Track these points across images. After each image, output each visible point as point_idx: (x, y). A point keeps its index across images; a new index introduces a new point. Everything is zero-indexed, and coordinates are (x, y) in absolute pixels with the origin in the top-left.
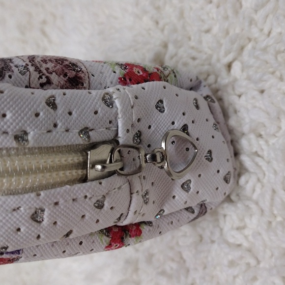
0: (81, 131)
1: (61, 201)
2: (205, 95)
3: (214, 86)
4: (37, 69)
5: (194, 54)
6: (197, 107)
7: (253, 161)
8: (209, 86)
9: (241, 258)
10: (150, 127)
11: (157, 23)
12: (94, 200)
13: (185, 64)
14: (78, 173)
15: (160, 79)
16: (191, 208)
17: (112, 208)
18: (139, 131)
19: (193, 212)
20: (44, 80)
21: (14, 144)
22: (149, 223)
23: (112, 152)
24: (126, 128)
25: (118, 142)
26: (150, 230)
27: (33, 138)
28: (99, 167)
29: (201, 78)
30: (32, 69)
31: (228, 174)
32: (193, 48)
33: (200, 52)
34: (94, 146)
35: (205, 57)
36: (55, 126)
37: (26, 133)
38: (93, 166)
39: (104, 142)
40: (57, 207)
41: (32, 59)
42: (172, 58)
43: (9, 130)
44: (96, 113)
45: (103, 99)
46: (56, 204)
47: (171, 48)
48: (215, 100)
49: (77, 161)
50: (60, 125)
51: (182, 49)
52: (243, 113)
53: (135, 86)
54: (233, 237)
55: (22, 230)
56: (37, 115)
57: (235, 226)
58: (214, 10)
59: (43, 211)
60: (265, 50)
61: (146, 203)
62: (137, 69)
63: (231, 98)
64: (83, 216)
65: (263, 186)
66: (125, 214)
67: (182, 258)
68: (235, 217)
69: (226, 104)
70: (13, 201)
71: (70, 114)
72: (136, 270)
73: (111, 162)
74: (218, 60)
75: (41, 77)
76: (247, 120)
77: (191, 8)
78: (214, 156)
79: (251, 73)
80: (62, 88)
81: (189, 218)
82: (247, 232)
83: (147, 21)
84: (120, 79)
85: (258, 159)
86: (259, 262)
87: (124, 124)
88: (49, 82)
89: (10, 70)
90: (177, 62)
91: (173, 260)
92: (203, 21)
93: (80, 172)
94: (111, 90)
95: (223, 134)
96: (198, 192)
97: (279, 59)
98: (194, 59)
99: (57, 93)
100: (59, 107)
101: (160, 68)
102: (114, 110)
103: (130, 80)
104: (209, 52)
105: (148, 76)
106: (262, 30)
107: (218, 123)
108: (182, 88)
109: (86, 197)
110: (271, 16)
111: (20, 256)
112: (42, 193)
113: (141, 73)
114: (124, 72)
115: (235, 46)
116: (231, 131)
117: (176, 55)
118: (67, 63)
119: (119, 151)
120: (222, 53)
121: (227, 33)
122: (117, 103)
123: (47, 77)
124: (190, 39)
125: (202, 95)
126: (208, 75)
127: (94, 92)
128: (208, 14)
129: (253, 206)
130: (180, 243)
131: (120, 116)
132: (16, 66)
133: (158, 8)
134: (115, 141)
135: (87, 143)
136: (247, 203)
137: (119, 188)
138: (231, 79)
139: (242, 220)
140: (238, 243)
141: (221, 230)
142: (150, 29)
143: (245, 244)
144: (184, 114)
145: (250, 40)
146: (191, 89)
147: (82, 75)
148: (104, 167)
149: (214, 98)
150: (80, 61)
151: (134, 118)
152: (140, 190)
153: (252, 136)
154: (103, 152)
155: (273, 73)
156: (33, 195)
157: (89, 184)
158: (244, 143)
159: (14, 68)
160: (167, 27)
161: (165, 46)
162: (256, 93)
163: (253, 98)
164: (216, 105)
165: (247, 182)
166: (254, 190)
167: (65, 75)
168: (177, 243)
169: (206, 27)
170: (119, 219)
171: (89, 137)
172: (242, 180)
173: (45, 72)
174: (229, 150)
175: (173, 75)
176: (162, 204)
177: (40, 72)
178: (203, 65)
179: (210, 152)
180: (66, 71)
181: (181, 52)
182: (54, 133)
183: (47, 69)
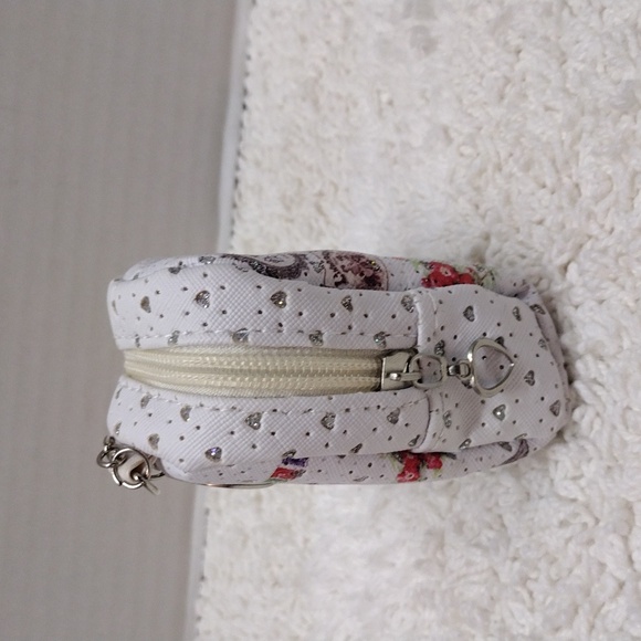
0: (377, 336)
1: (353, 408)
2: (532, 304)
3: (546, 293)
4: (333, 267)
5: (523, 251)
6: (518, 318)
7: (590, 389)
8: (540, 292)
9: (576, 515)
10: (455, 337)
11: (477, 207)
12: (388, 412)
13: (512, 264)
14: (371, 381)
15: (472, 281)
16: (507, 443)
17: (407, 425)
18: (443, 341)
19: (510, 450)
20: (339, 279)
21: (309, 344)
22: (452, 456)
23: (409, 361)
24: (427, 336)
25: (416, 352)
26: (452, 464)
27: (327, 338)
28: (395, 376)
29: (530, 282)
30: (327, 266)
31: (556, 403)
32: (521, 243)
33: (531, 248)
34: (390, 353)
35: (534, 255)
36: (350, 328)
37: (320, 333)
38: (388, 375)
39: (400, 350)
40: (348, 414)
41: (326, 254)
42: (495, 254)
43: (304, 329)
44: (394, 317)
45: (403, 302)
46: (348, 410)
47: (494, 242)
48: (545, 310)
49: (371, 368)
50: (354, 327)
51: (507, 244)
52: (579, 329)
53: (440, 289)
54: (566, 488)
55: (311, 435)
56: (333, 315)
57: (569, 475)
58: (548, 197)
59: (334, 417)
60: (604, 251)
61: (448, 427)
62: (445, 269)
63: (566, 310)
64: (375, 429)
65: (603, 422)
66: (422, 437)
67: (503, 525)
68: (568, 464)
69: (560, 317)
70: (304, 402)
71: (366, 316)
72: (441, 546)
73: (408, 371)
74: (550, 261)
75: (336, 276)
76: (584, 337)
77: (520, 192)
78: (536, 378)
79: (587, 278)
80: (357, 288)
81: (503, 456)
82: (583, 482)
83: (463, 205)
84: (424, 279)
85: (597, 388)
86: (597, 521)
87: (424, 332)
88: (344, 281)
89: (305, 267)
90: (501, 260)
91: (491, 528)
92: (533, 209)
93: (373, 379)
94: (412, 292)
95: (553, 354)
96: (514, 422)
97: (621, 263)
98: (523, 257)
99: (353, 293)
100: (355, 308)
101: (474, 268)
102: (414, 314)
103: (436, 281)
104: (541, 250)
105: (458, 278)
106: (602, 226)
107: (548, 340)
108: (502, 294)
109: (379, 407)
110: (613, 210)
111: (304, 469)
112: (334, 397)
113: (450, 274)
114: (429, 272)
115: (570, 244)
116: (565, 352)
117: (499, 251)
118: (363, 260)
119: (418, 362)
120: (555, 251)
121: (563, 227)
122: (418, 307)
123: (343, 276)
124: (518, 230)
125: (527, 304)
126: (541, 279)
127: (392, 294)
128: (540, 201)
129: (589, 447)
130: (501, 503)
131: (420, 321)
132: (312, 263)
133: (477, 189)
134: (412, 350)
135: (382, 349)
136: (582, 442)
137: (416, 403)
138: (565, 285)
139: (578, 467)
140: (572, 497)
141: (552, 480)
142: (468, 215)
143: (581, 498)
144: (499, 325)
145: (590, 237)
146: (516, 296)
147: (380, 275)
148: (399, 376)
149: (544, 308)
150: (378, 258)
151: (437, 326)
152: (440, 409)
153: (589, 358)
154: (399, 361)
155: (614, 280)
156: (325, 398)
157: (382, 393)
158: (579, 366)
159: (309, 265)
160: (489, 213)
161: (487, 238)
162: (593, 304)
163: (591, 310)
164: (547, 318)
165: (583, 417)
166: (592, 428)
167: (362, 274)
168: (497, 504)
169: (537, 218)
170: (415, 441)
171: (384, 343)
172: (577, 413)
173: (340, 270)
174: (561, 375)
175: (489, 278)
176: (468, 431)
177: (335, 270)
178: (533, 266)
179: (532, 373)
180: (363, 269)
181: (506, 247)
182: (349, 335)
183: (343, 267)
